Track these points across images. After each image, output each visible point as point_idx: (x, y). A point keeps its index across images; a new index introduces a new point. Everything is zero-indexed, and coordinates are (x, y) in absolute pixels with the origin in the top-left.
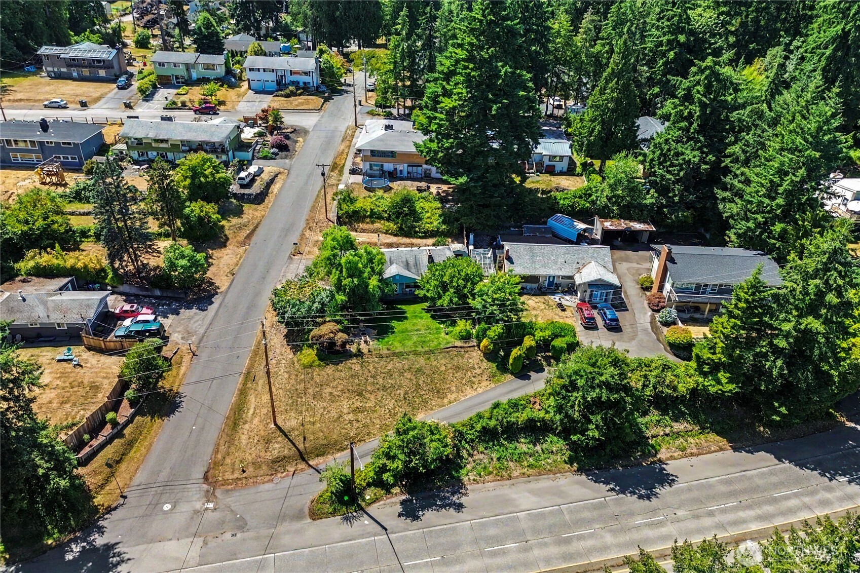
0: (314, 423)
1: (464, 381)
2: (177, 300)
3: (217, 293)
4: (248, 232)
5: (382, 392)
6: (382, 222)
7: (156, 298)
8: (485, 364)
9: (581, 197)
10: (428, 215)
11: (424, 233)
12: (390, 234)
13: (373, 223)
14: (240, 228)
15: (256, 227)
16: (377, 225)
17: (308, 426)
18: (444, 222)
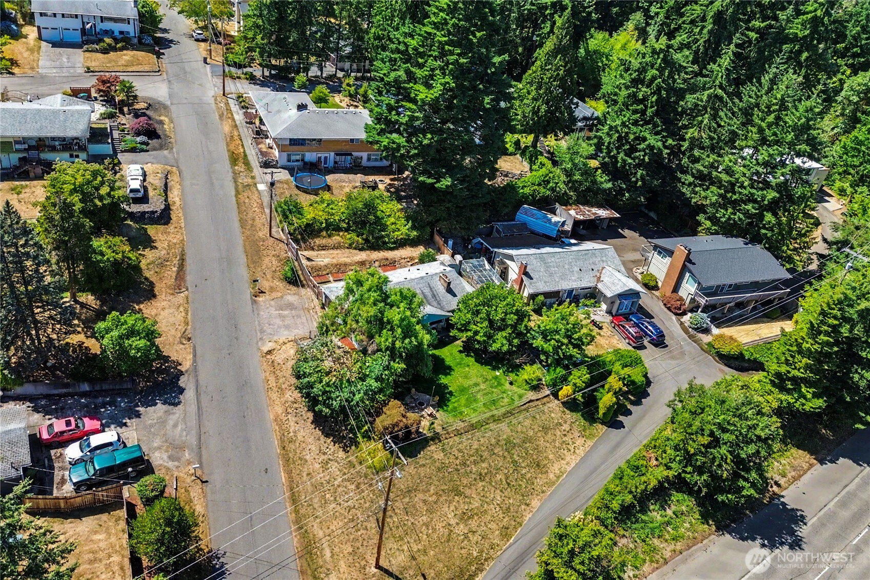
0: (425, 552)
1: (557, 444)
2: (123, 393)
3: (182, 373)
4: (175, 269)
5: (481, 484)
6: (341, 234)
7: (84, 394)
8: (569, 415)
9: (539, 185)
10: (392, 220)
11: (394, 243)
12: (355, 249)
13: (330, 236)
14: (162, 265)
15: (183, 260)
16: (336, 239)
17: (421, 558)
18: (413, 228)
